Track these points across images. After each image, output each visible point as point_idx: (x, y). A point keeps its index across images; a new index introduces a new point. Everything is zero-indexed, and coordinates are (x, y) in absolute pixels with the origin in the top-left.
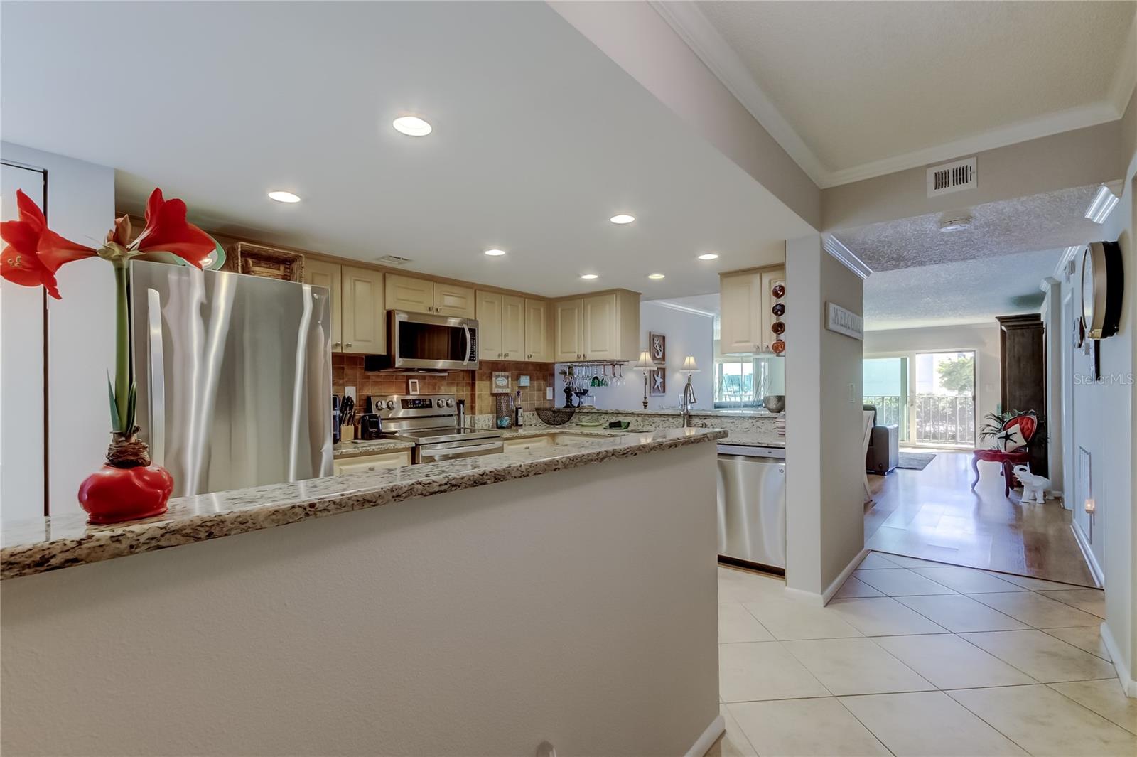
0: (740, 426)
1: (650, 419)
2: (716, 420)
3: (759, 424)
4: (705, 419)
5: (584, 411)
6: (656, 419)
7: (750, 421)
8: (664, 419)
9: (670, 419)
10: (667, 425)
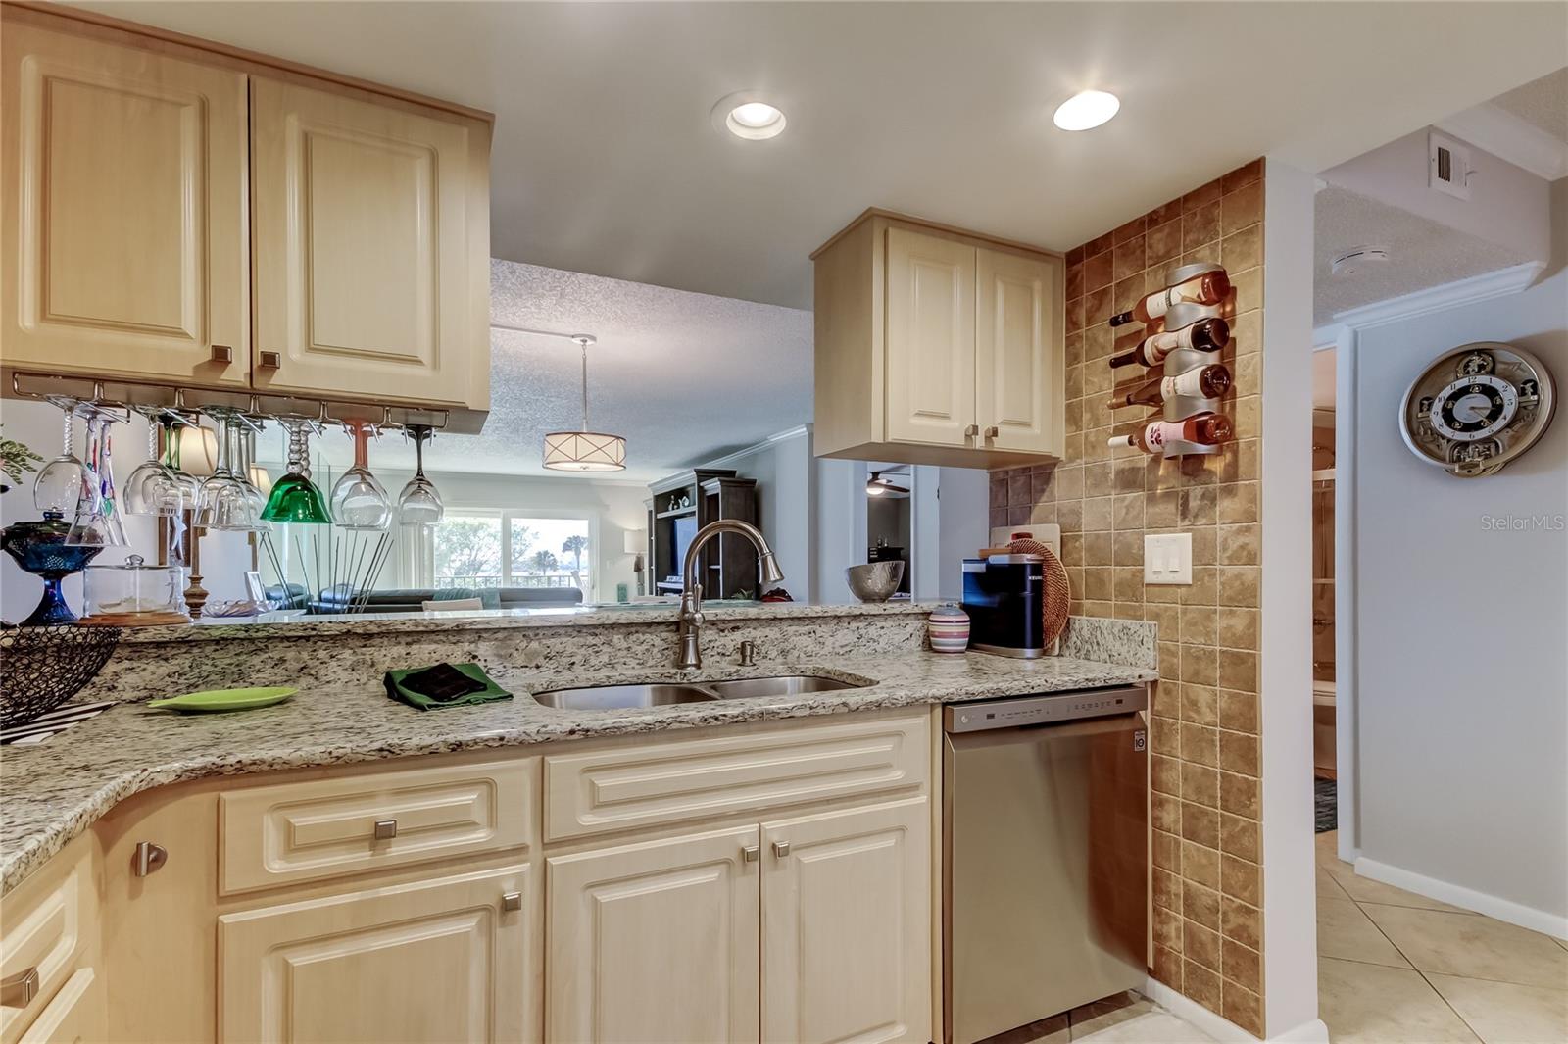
0: (829, 642)
1: (534, 645)
2: (767, 631)
3: (873, 632)
4: (734, 629)
5: (141, 637)
6: (555, 644)
7: (854, 625)
8: (591, 640)
9: (618, 639)
10: (605, 658)
